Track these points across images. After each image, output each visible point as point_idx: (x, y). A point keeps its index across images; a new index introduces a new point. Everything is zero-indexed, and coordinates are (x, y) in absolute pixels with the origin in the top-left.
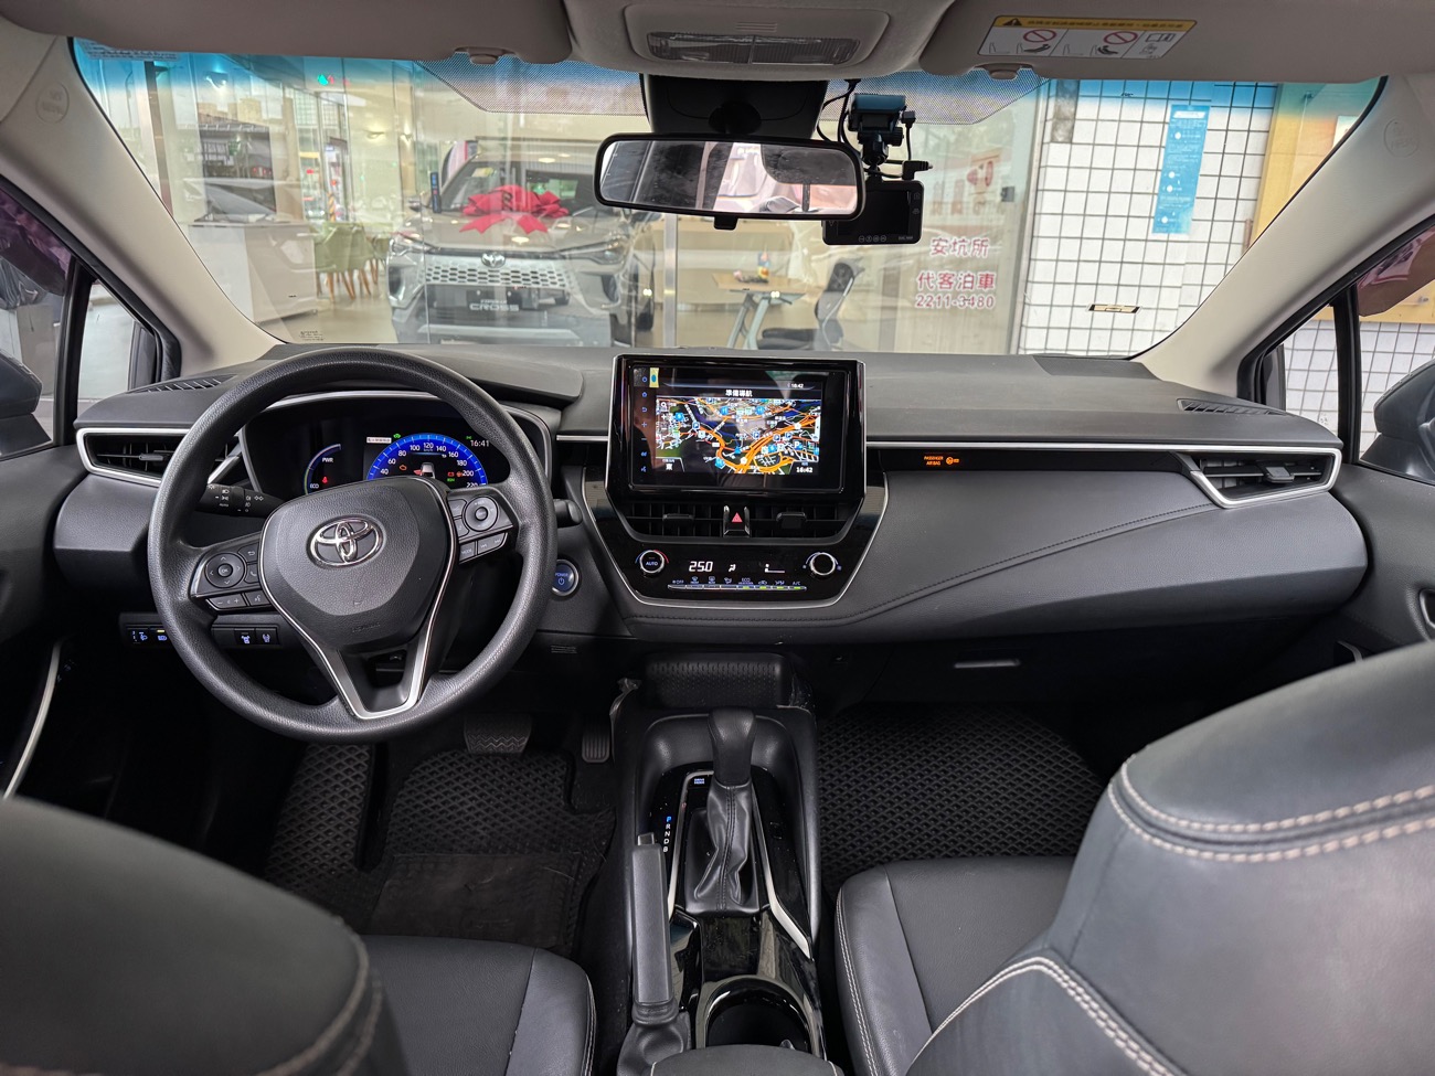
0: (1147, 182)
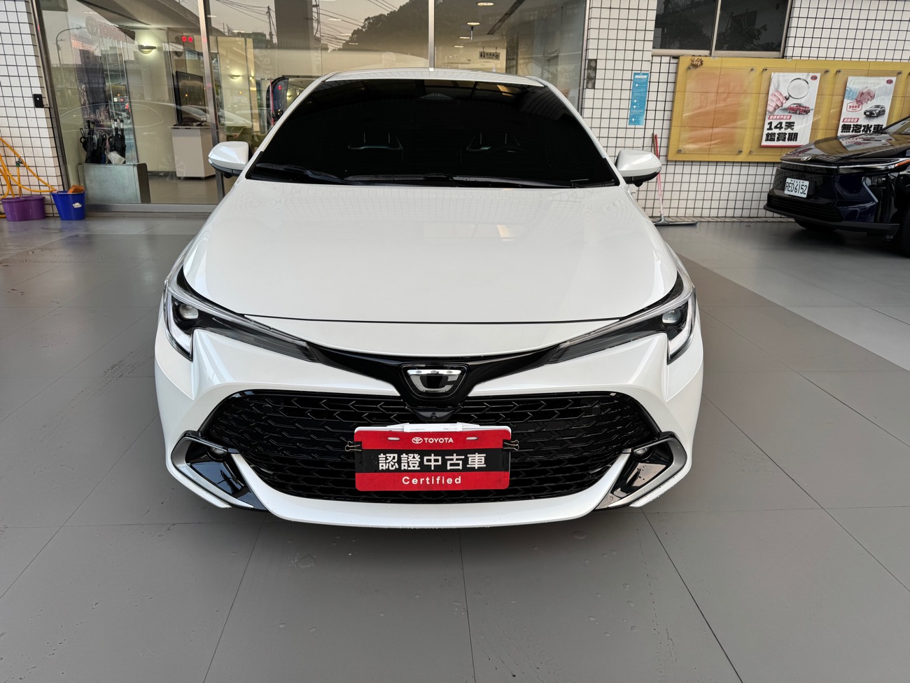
0: (625, 104)
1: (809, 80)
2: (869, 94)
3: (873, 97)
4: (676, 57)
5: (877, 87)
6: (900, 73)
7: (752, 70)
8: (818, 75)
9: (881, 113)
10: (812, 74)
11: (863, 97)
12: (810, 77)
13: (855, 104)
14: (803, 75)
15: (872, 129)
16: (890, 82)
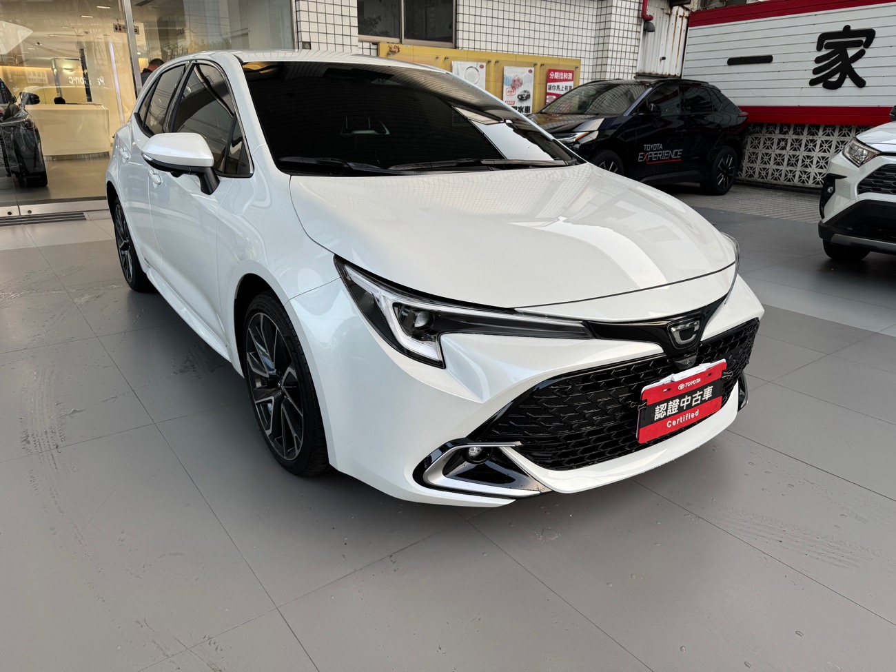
1: (478, 68)
2: (518, 81)
3: (521, 84)
4: (376, 44)
5: (523, 76)
6: (535, 65)
7: (437, 58)
8: (484, 64)
9: (528, 97)
10: (480, 64)
11: (516, 84)
12: (479, 66)
13: (511, 90)
14: (474, 64)
15: (524, 110)
16: (530, 71)
